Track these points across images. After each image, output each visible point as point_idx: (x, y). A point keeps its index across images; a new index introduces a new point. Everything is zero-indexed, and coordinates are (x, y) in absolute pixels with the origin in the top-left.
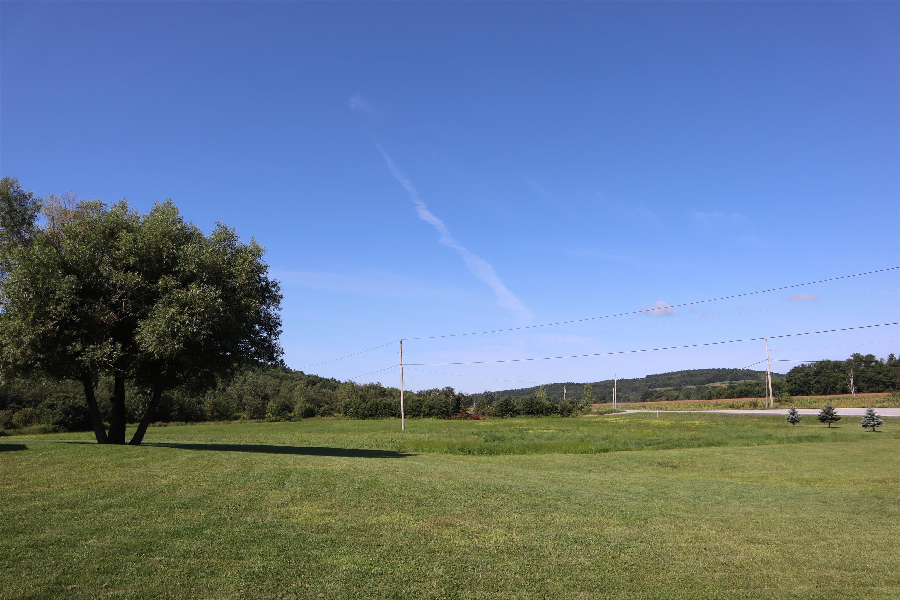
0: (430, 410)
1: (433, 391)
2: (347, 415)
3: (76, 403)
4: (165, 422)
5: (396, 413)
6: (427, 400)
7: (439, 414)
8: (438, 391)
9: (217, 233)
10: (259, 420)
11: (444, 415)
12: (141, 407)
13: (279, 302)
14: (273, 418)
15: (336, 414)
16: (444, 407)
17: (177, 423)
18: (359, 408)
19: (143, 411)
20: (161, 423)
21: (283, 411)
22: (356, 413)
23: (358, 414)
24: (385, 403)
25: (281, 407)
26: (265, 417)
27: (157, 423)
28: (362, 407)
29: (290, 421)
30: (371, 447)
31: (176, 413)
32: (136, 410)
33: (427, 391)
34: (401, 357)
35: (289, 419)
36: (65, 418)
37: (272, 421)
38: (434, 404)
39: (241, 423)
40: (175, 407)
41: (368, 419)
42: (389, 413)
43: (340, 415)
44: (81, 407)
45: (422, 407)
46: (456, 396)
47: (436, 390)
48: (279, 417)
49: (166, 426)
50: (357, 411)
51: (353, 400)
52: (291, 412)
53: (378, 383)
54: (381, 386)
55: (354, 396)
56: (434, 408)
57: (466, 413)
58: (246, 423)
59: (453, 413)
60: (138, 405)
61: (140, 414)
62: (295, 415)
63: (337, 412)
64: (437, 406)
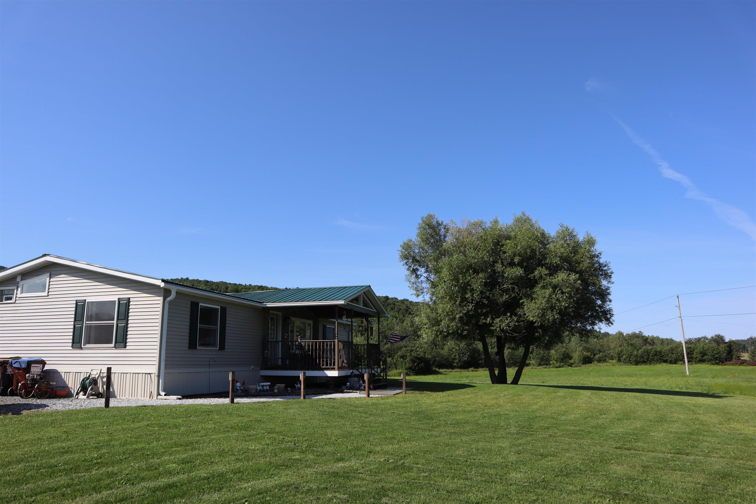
0: (702, 357)
1: (701, 338)
2: (621, 362)
3: (419, 355)
4: (476, 368)
5: (667, 360)
6: (697, 347)
7: (712, 360)
8: (707, 339)
9: (560, 232)
10: (546, 366)
11: (717, 361)
12: (457, 357)
13: (610, 277)
14: (558, 365)
15: (610, 361)
16: (717, 354)
17: (485, 369)
18: (632, 355)
19: (459, 360)
20: (473, 369)
21: (565, 358)
22: (629, 360)
23: (630, 361)
24: (656, 351)
25: (563, 356)
26: (550, 364)
27: (471, 369)
28: (634, 354)
29: (571, 367)
30: (681, 389)
31: (483, 361)
32: (454, 359)
33: (695, 339)
34: (679, 310)
35: (571, 365)
36: (413, 365)
37: (557, 367)
38: (706, 351)
39: (532, 369)
40: (482, 357)
41: (641, 365)
42: (660, 359)
43: (614, 361)
44: (422, 357)
45: (693, 354)
46: (726, 343)
47: (705, 338)
48: (562, 364)
49: (477, 371)
50: (630, 358)
51: (625, 349)
52: (570, 359)
53: (640, 332)
54: (643, 335)
55: (625, 344)
56: (706, 354)
57: (740, 359)
58: (536, 368)
59: (726, 359)
60: (455, 355)
61: (458, 362)
62: (575, 362)
63: (610, 359)
64: (709, 353)
